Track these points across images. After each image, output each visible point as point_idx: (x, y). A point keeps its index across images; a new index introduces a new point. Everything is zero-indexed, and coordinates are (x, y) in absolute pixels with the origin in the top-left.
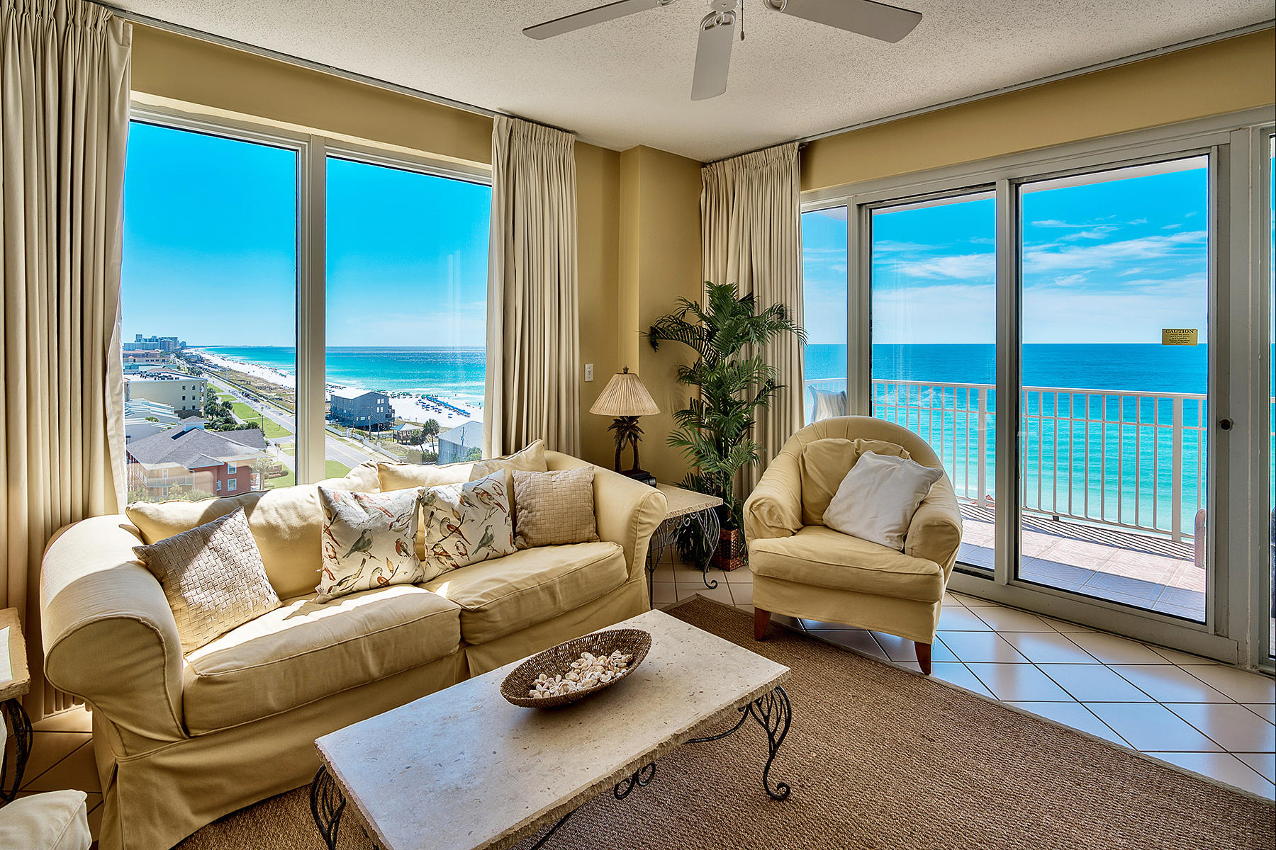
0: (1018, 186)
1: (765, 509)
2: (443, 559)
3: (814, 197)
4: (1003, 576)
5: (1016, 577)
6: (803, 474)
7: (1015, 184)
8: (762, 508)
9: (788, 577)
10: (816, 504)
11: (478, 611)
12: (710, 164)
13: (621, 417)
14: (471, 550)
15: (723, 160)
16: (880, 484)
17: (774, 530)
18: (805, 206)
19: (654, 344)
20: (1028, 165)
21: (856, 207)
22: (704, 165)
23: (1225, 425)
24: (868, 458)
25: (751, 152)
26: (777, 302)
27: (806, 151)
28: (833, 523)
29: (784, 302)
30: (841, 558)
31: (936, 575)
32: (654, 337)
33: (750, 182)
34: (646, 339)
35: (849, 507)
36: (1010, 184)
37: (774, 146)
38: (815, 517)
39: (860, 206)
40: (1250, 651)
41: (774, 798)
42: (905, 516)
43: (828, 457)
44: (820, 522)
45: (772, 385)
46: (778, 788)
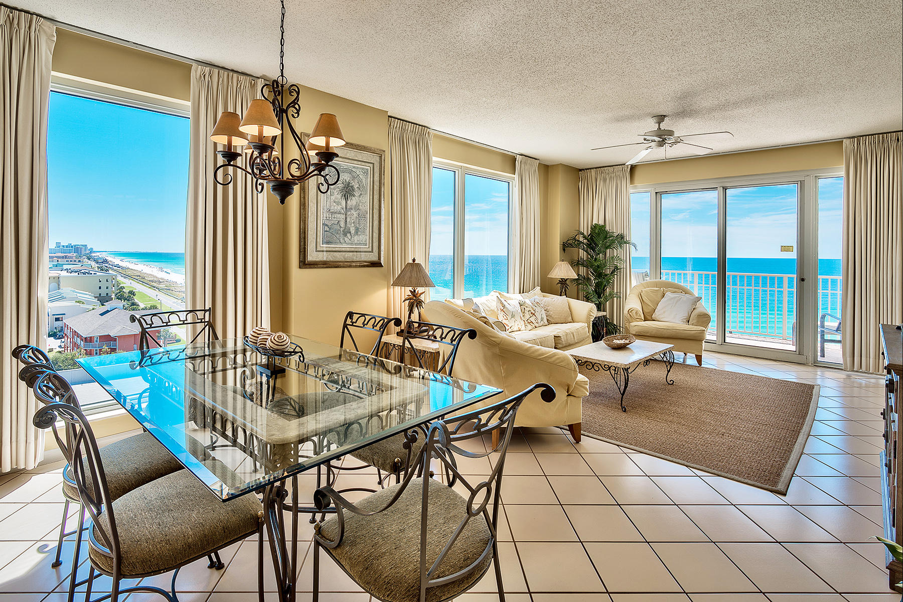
0: (726, 189)
1: (634, 312)
2: (532, 324)
3: (635, 187)
4: (720, 342)
5: (724, 342)
6: (642, 301)
7: (725, 189)
8: (633, 312)
9: (648, 335)
10: (648, 313)
11: (559, 337)
12: (583, 170)
13: (561, 279)
14: (539, 321)
15: (591, 169)
16: (676, 304)
17: (638, 320)
18: (632, 191)
19: (564, 250)
20: (730, 182)
21: (655, 193)
22: (581, 170)
23: (803, 280)
24: (669, 295)
25: (606, 167)
26: (619, 232)
27: (633, 168)
28: (658, 318)
29: (622, 232)
30: (668, 327)
31: (704, 330)
32: (565, 246)
33: (605, 180)
34: (561, 248)
35: (664, 312)
36: (723, 189)
37: (617, 165)
38: (649, 318)
39: (656, 193)
40: (811, 359)
41: (669, 384)
42: (689, 313)
43: (651, 294)
44: (651, 319)
45: (616, 268)
46: (670, 381)
